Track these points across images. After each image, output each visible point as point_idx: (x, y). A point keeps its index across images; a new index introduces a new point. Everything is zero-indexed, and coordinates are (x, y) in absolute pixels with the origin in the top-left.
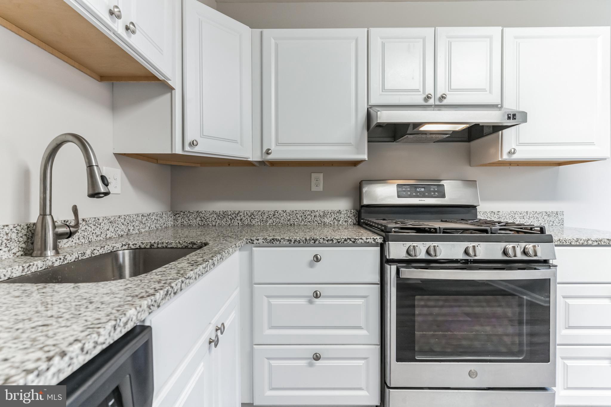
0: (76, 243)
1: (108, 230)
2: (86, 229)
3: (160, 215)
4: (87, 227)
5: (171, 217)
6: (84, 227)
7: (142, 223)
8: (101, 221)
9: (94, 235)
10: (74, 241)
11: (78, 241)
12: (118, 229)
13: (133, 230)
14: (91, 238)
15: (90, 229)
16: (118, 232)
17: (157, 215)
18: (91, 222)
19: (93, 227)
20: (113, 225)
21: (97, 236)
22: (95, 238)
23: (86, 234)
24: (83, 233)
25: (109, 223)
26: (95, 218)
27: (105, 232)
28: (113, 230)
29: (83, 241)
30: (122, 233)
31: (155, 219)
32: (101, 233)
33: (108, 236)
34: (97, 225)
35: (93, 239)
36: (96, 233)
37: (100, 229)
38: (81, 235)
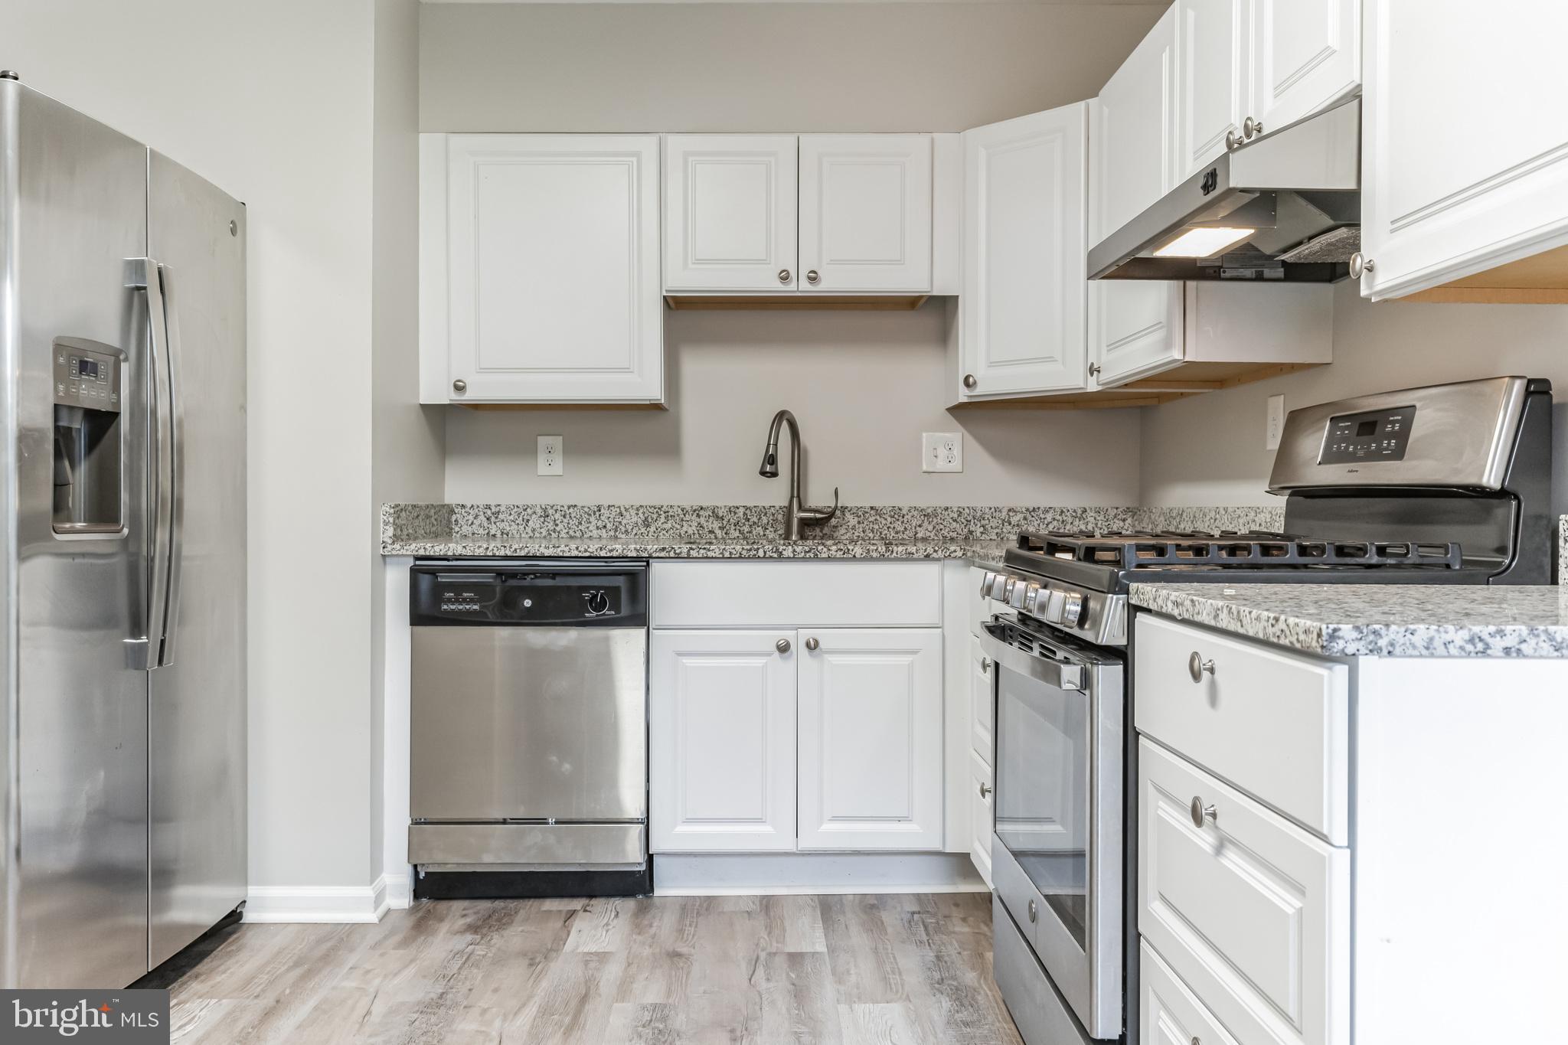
0: (859, 536)
1: (920, 526)
2: (876, 520)
3: (1075, 511)
4: (878, 517)
5: (1124, 520)
6: (874, 518)
7: (1010, 524)
8: (904, 512)
9: (890, 530)
10: (857, 534)
11: (862, 534)
12: (942, 527)
13: (982, 533)
14: (886, 534)
15: (884, 522)
16: (943, 532)
17: (1062, 512)
18: (885, 512)
19: (889, 519)
20: (931, 520)
21: (897, 533)
22: (893, 534)
23: (876, 527)
24: (871, 525)
25: (922, 517)
26: (894, 507)
27: (913, 528)
28: (930, 528)
29: (871, 535)
30: (954, 535)
31: (1054, 519)
32: (905, 528)
33: (919, 535)
34: (896, 516)
35: (888, 535)
36: (894, 528)
37: (902, 522)
38: (867, 527)
